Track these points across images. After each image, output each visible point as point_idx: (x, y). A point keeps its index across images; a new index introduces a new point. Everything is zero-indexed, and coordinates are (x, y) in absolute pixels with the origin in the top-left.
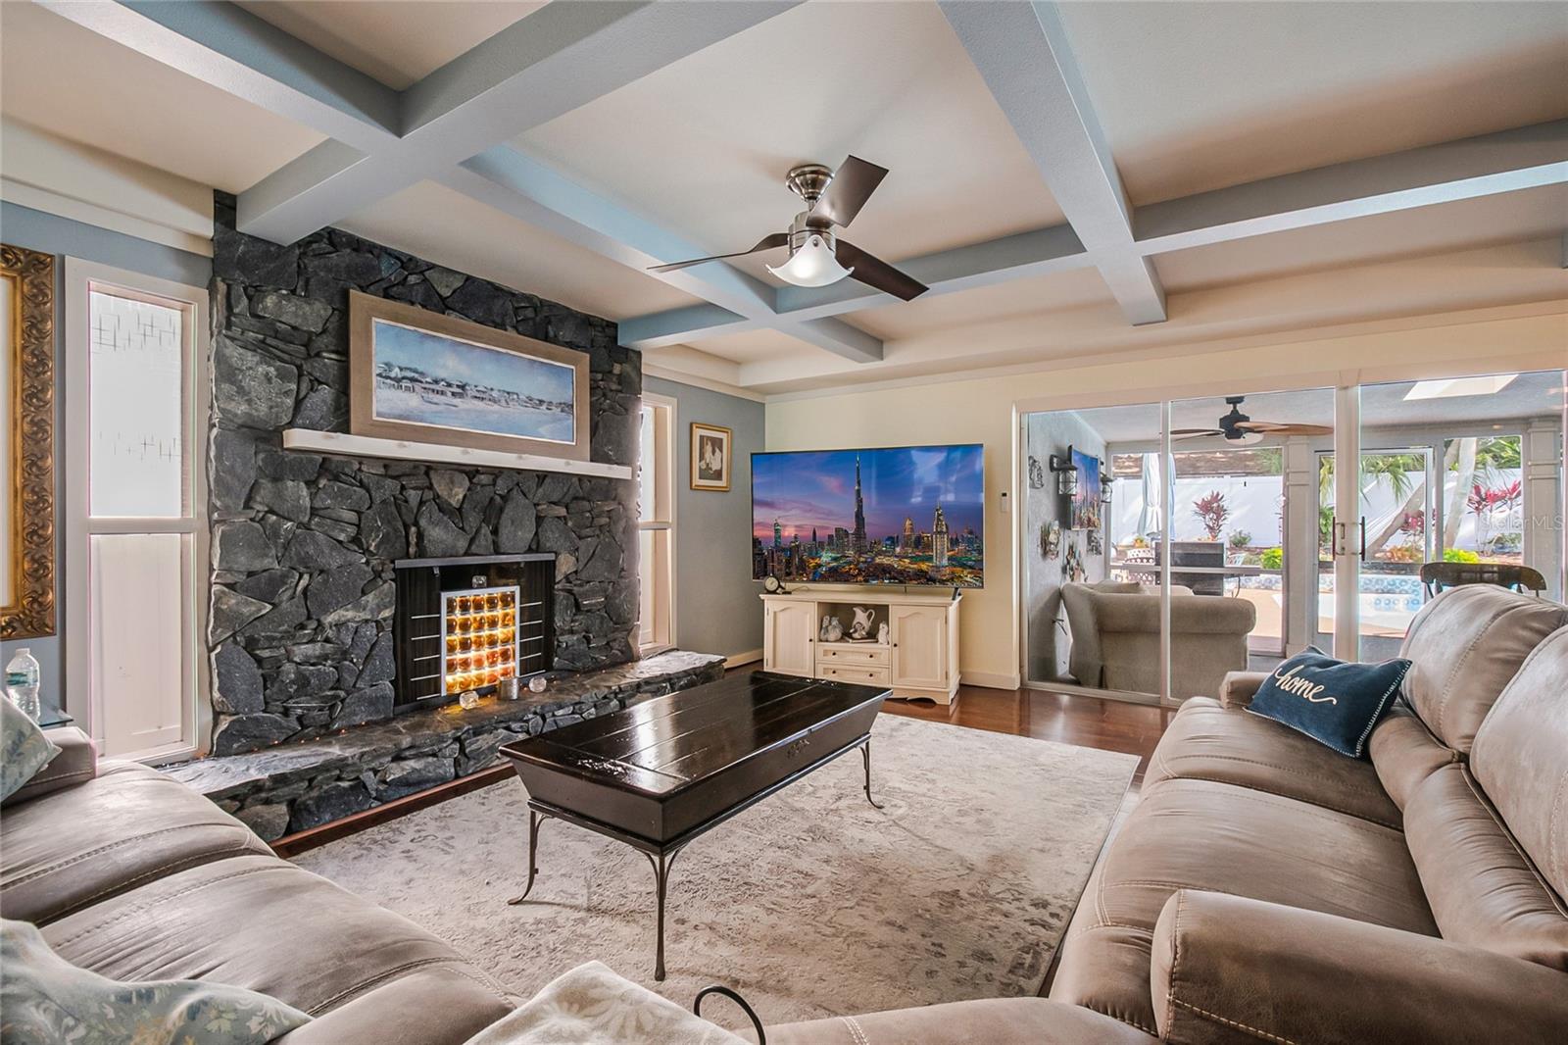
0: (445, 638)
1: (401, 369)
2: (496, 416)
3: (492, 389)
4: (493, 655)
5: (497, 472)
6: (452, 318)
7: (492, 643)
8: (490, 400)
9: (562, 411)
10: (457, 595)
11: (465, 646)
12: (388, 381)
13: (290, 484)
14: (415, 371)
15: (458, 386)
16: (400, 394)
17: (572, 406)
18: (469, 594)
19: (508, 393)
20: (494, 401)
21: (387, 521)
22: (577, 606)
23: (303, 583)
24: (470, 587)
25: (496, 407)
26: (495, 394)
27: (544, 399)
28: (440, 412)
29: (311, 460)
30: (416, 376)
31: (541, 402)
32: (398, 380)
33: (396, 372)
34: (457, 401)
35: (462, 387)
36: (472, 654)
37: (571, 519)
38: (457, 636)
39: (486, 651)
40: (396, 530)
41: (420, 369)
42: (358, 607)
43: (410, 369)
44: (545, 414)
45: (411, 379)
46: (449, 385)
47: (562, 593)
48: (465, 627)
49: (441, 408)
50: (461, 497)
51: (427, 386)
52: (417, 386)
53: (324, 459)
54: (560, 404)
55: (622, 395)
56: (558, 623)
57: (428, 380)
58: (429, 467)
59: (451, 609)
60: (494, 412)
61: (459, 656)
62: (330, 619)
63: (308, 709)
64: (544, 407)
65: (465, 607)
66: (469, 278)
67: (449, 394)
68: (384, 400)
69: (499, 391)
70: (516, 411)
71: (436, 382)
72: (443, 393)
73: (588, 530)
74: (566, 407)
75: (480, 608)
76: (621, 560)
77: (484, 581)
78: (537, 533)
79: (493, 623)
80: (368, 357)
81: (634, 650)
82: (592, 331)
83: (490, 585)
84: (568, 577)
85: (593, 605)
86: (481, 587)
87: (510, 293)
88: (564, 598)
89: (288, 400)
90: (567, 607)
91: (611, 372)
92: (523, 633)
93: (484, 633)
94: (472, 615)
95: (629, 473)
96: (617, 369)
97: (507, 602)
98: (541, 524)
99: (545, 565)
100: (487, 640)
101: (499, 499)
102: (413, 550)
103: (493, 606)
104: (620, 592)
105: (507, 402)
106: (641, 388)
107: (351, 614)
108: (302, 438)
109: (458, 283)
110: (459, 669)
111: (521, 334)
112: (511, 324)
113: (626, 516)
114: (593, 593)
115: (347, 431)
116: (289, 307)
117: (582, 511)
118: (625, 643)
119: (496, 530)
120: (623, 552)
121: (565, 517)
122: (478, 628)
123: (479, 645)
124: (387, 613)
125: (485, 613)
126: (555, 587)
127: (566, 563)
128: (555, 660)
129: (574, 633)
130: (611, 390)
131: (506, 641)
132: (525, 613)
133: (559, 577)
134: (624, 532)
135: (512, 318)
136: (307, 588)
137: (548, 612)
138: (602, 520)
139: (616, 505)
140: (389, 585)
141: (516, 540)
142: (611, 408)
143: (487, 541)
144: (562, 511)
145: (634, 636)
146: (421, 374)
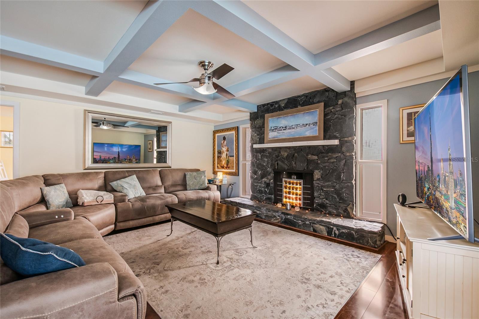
0: (285, 190)
1: (273, 127)
2: (294, 132)
3: (293, 125)
4: (296, 198)
5: (294, 148)
6: (285, 111)
7: (297, 194)
8: (292, 128)
9: (314, 125)
10: (288, 180)
11: (289, 193)
12: (271, 131)
13: (258, 154)
14: (276, 127)
15: (285, 127)
16: (273, 133)
17: (317, 123)
18: (292, 181)
19: (297, 125)
20: (293, 128)
21: (272, 161)
22: (322, 189)
23: (260, 172)
24: (291, 178)
25: (294, 130)
26: (293, 126)
27: (308, 123)
28: (281, 135)
29: (261, 150)
30: (276, 128)
31: (307, 124)
32: (273, 130)
33: (273, 128)
34: (284, 131)
36: (291, 196)
37: (319, 160)
38: (288, 190)
39: (294, 196)
40: (273, 163)
41: (277, 126)
42: (267, 178)
43: (275, 127)
44: (308, 128)
45: (276, 129)
46: (283, 128)
47: (316, 184)
48: (289, 188)
49: (281, 134)
50: (286, 155)
51: (279, 129)
52: (276, 130)
53: (263, 149)
54: (313, 123)
55: (344, 111)
56: (316, 194)
57: (279, 128)
58: (280, 148)
59: (286, 183)
60: (293, 132)
61: (288, 195)
62: (263, 180)
63: (260, 196)
64: (308, 125)
65: (290, 183)
66: (288, 99)
67: (283, 130)
69: (295, 125)
70: (299, 129)
71: (280, 128)
72: (281, 130)
73: (327, 164)
74: (315, 124)
75: (293, 184)
76: (342, 176)
77: (295, 177)
78: (307, 165)
79: (296, 189)
80: (268, 126)
81: (351, 214)
82: (327, 93)
83: (297, 178)
84: (318, 179)
85: (328, 191)
86: (294, 179)
87: (299, 96)
88: (317, 186)
89: (258, 139)
90: (319, 189)
91: (337, 104)
92: (304, 194)
93: (295, 191)
94: (291, 185)
95: (336, 142)
96: (340, 102)
97: (300, 185)
98: (309, 162)
99: (311, 174)
100: (295, 193)
101: (296, 154)
102: (276, 168)
103: (297, 184)
104: (342, 188)
105: (297, 128)
106: (356, 104)
107: (266, 180)
108: (255, 146)
109: (286, 101)
110: (288, 198)
111: (302, 106)
112: (300, 105)
113: (345, 159)
114: (328, 186)
115: (264, 143)
116: (258, 122)
117: (324, 157)
118: (346, 209)
119: (295, 163)
120: (344, 173)
121: (317, 159)
122: (293, 189)
123: (293, 194)
124: (272, 181)
125: (295, 186)
126: (314, 182)
127: (317, 175)
128: (315, 205)
129: (320, 199)
130: (337, 111)
131: (300, 195)
132: (304, 188)
133: (315, 179)
134: (344, 165)
135: (300, 103)
136: (260, 174)
137: (312, 189)
138: (332, 160)
139: (340, 154)
140: (272, 175)
141: (300, 166)
142: (336, 118)
143: (293, 166)
144: (316, 157)
145: (351, 208)
146: (277, 127)
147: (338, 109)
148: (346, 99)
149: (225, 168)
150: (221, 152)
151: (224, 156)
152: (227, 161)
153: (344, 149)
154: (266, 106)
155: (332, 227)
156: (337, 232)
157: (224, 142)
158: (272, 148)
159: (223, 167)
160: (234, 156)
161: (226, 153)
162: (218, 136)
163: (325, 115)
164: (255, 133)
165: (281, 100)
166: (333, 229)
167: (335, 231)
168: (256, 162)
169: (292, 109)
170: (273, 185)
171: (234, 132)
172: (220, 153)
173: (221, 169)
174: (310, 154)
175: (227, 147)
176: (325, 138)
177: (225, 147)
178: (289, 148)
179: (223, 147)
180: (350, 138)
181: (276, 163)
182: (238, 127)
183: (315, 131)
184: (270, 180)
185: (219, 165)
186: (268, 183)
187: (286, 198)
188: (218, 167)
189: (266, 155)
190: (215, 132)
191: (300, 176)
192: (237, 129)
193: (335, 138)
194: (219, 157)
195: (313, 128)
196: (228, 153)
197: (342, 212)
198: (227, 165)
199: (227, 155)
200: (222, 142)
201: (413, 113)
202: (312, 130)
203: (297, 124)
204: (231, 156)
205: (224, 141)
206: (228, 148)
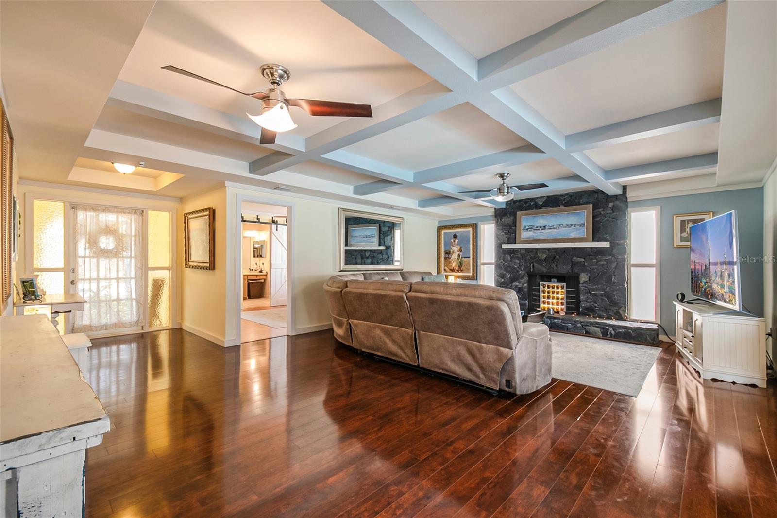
0: (542, 295)
1: (528, 226)
3: (554, 225)
4: (557, 302)
5: (556, 249)
6: (544, 209)
7: (558, 299)
9: (580, 226)
10: (546, 284)
11: (549, 298)
13: (506, 255)
15: (543, 227)
17: (584, 224)
18: (551, 284)
20: (554, 228)
21: (526, 263)
22: (590, 293)
23: (509, 276)
24: (551, 281)
25: (555, 230)
26: (555, 227)
29: (511, 250)
31: (572, 225)
32: (527, 229)
33: (527, 228)
34: (543, 231)
35: (545, 227)
36: (551, 301)
37: (586, 262)
38: (546, 295)
39: (555, 301)
40: (527, 265)
42: (520, 282)
45: (531, 228)
46: (541, 227)
47: (583, 287)
48: (549, 292)
49: (538, 234)
50: (545, 256)
51: (535, 229)
52: (532, 230)
53: (513, 250)
54: (579, 224)
55: (614, 214)
56: (582, 298)
57: (535, 227)
58: (537, 249)
59: (544, 287)
61: (546, 300)
62: (514, 284)
64: (573, 227)
65: (549, 287)
66: (548, 196)
68: (525, 235)
71: (537, 227)
72: (539, 230)
73: (595, 266)
74: (582, 225)
75: (553, 287)
76: (613, 278)
77: (556, 281)
78: (571, 267)
79: (558, 293)
80: (520, 226)
81: (623, 316)
82: (596, 195)
83: (557, 282)
84: (585, 282)
85: (597, 294)
86: (554, 282)
87: (562, 195)
88: (584, 289)
89: (507, 239)
90: (586, 293)
91: (608, 207)
92: (567, 298)
93: (555, 295)
94: (551, 289)
95: (607, 245)
96: (611, 205)
97: (562, 288)
98: (574, 264)
99: (577, 278)
100: (556, 297)
101: (557, 256)
102: (532, 270)
103: (558, 288)
104: (613, 291)
105: (559, 228)
106: (627, 208)
107: (518, 284)
108: (504, 246)
109: (544, 199)
110: (547, 303)
111: (565, 206)
112: (562, 204)
113: (617, 261)
114: (597, 289)
115: (515, 244)
116: (507, 220)
117: (592, 259)
118: (618, 312)
119: (557, 266)
120: (615, 275)
121: (584, 262)
122: (553, 293)
123: (553, 298)
124: (526, 285)
125: (555, 290)
126: (580, 285)
127: (584, 278)
128: (581, 309)
129: (589, 302)
130: (607, 214)
131: (562, 299)
132: (568, 292)
133: (581, 282)
134: (616, 268)
135: (562, 202)
136: (510, 277)
137: (578, 293)
138: (602, 263)
139: (611, 257)
140: (526, 278)
141: (564, 269)
142: (607, 220)
143: (554, 269)
144: (583, 260)
145: (623, 310)
146: (533, 226)
147: (608, 212)
148: (617, 203)
149: (456, 271)
150: (450, 252)
151: (454, 256)
152: (460, 262)
153: (615, 251)
154: (518, 203)
155: (607, 328)
156: (613, 332)
157: (454, 241)
158: (526, 250)
159: (453, 270)
160: (469, 257)
161: (457, 253)
162: (444, 233)
163: (594, 217)
164: (503, 232)
165: (538, 198)
166: (608, 329)
167: (611, 331)
168: (504, 264)
169: (553, 207)
170: (527, 290)
171: (470, 230)
172: (448, 253)
173: (449, 272)
174: (576, 256)
175: (459, 247)
176: (594, 240)
177: (456, 246)
178: (549, 249)
179: (453, 246)
180: (622, 241)
181: (531, 265)
182: (476, 224)
183: (582, 233)
184: (523, 284)
185: (446, 268)
186: (520, 288)
187: (544, 303)
188: (445, 270)
189: (517, 257)
190: (440, 229)
191: (561, 279)
192: (474, 226)
193: (606, 240)
194: (447, 258)
195: (580, 229)
196: (461, 253)
197: (613, 315)
198: (460, 267)
199: (459, 255)
200: (452, 240)
201: (686, 221)
202: (578, 231)
203: (559, 224)
204: (465, 257)
205: (455, 239)
206: (461, 248)
